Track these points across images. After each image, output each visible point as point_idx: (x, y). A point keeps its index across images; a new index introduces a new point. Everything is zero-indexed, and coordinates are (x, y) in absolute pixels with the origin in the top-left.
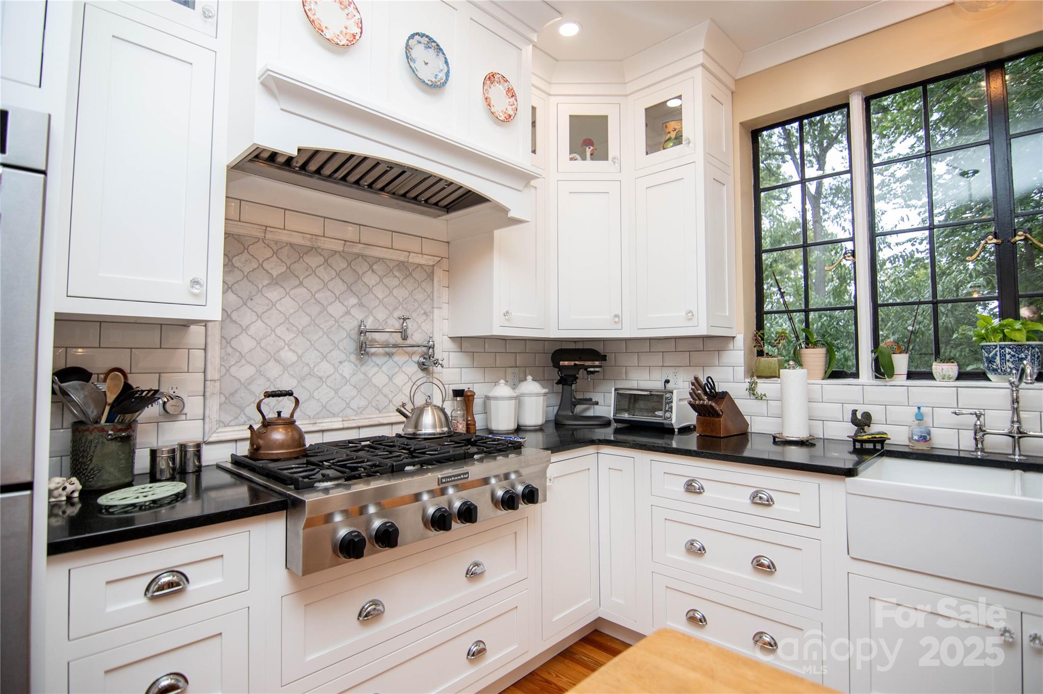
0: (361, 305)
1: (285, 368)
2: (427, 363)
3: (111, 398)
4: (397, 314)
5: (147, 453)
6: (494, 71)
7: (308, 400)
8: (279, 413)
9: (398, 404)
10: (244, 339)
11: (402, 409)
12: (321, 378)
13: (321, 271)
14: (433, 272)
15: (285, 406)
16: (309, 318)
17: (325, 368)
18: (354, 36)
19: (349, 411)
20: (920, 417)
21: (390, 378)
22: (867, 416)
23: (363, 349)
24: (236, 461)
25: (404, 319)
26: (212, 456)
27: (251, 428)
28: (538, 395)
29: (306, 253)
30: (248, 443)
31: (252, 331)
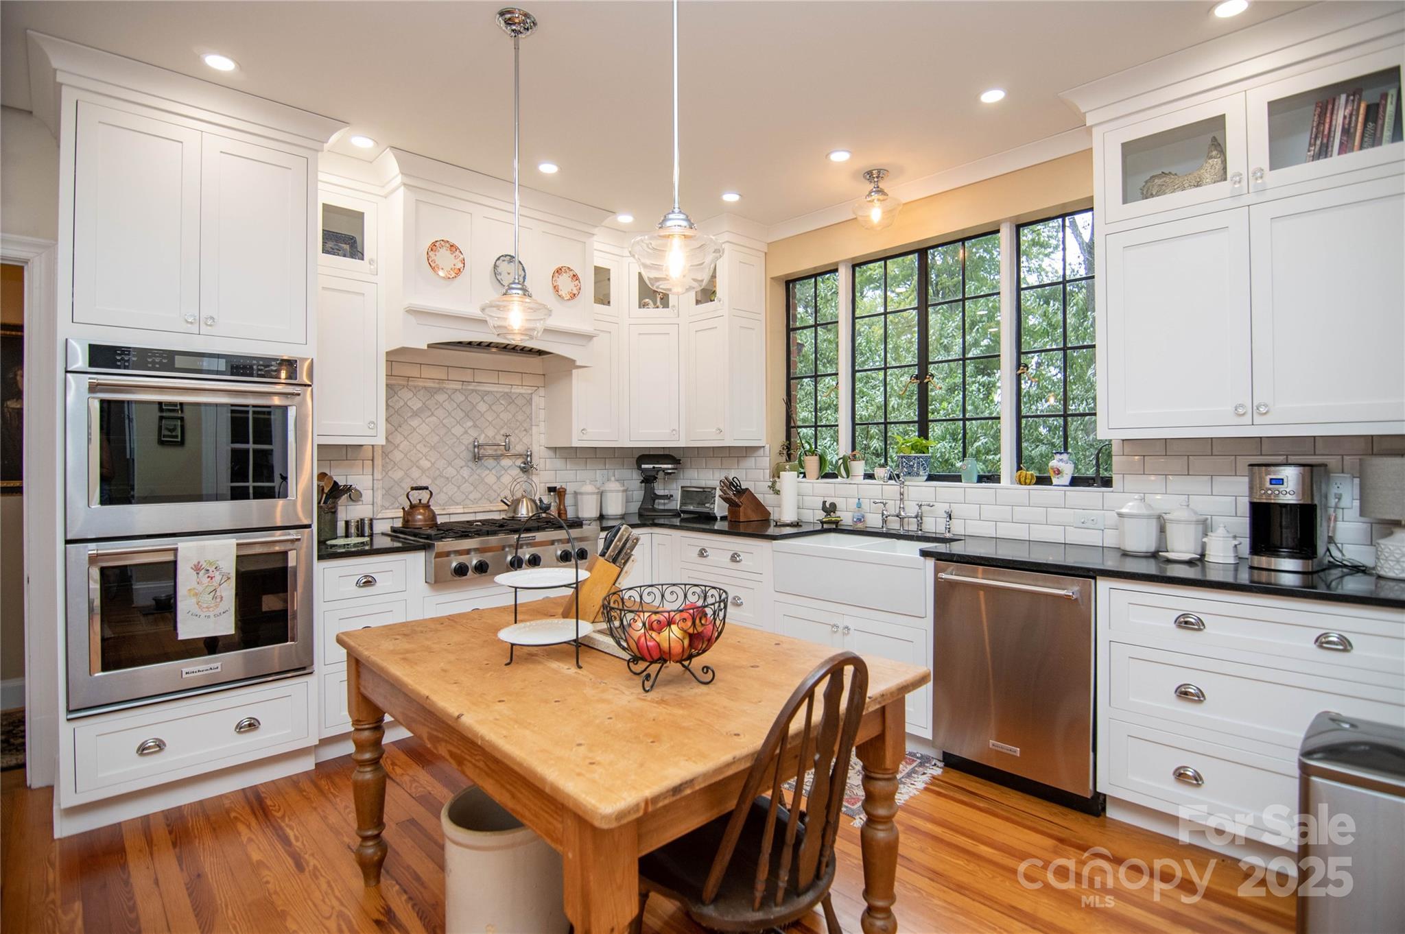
0: (475, 426)
1: (423, 471)
2: (527, 468)
3: (326, 490)
4: (502, 432)
5: (343, 523)
6: (560, 266)
7: (439, 493)
8: (420, 500)
9: (502, 496)
10: (396, 453)
11: (505, 500)
12: (448, 478)
13: (446, 404)
14: (531, 399)
15: (424, 496)
16: (438, 437)
17: (451, 471)
18: (459, 270)
19: (468, 502)
20: (859, 506)
21: (498, 478)
22: (833, 506)
23: (477, 458)
24: (394, 530)
25: (507, 436)
26: (381, 527)
27: (403, 509)
28: (618, 491)
29: (435, 393)
30: (401, 520)
31: (401, 447)
